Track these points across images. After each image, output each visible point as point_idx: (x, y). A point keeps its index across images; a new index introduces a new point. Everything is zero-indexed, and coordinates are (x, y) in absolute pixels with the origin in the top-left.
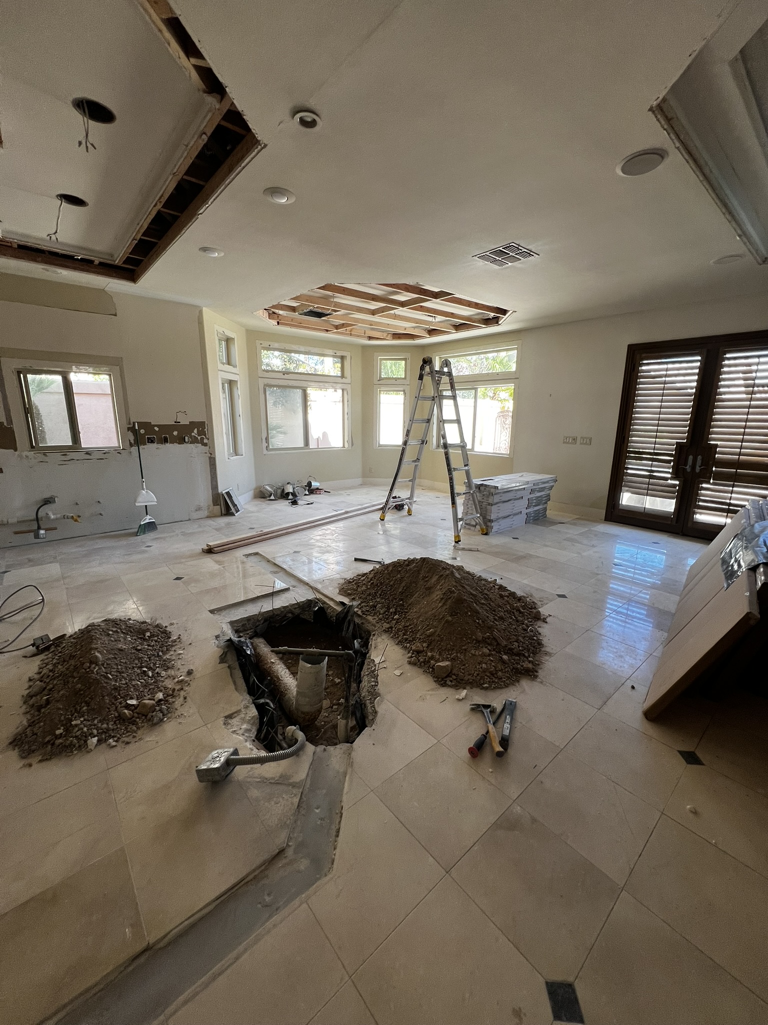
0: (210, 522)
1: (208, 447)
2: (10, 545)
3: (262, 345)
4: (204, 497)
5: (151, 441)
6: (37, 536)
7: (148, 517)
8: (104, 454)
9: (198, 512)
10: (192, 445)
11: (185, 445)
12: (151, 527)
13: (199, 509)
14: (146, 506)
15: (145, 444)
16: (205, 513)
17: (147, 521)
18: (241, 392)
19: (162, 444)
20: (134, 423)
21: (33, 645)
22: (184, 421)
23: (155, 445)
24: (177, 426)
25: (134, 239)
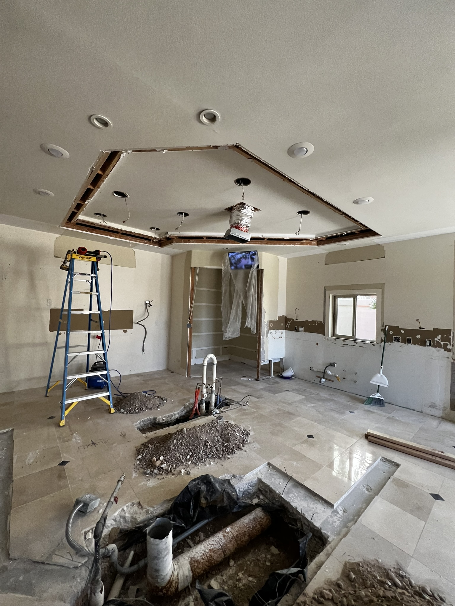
1: (452, 353)
5: (397, 340)
6: (321, 381)
7: (378, 394)
8: (364, 344)
9: (431, 409)
10: (434, 349)
12: (378, 402)
13: (433, 406)
16: (439, 413)
19: (405, 343)
20: (386, 326)
23: (399, 344)
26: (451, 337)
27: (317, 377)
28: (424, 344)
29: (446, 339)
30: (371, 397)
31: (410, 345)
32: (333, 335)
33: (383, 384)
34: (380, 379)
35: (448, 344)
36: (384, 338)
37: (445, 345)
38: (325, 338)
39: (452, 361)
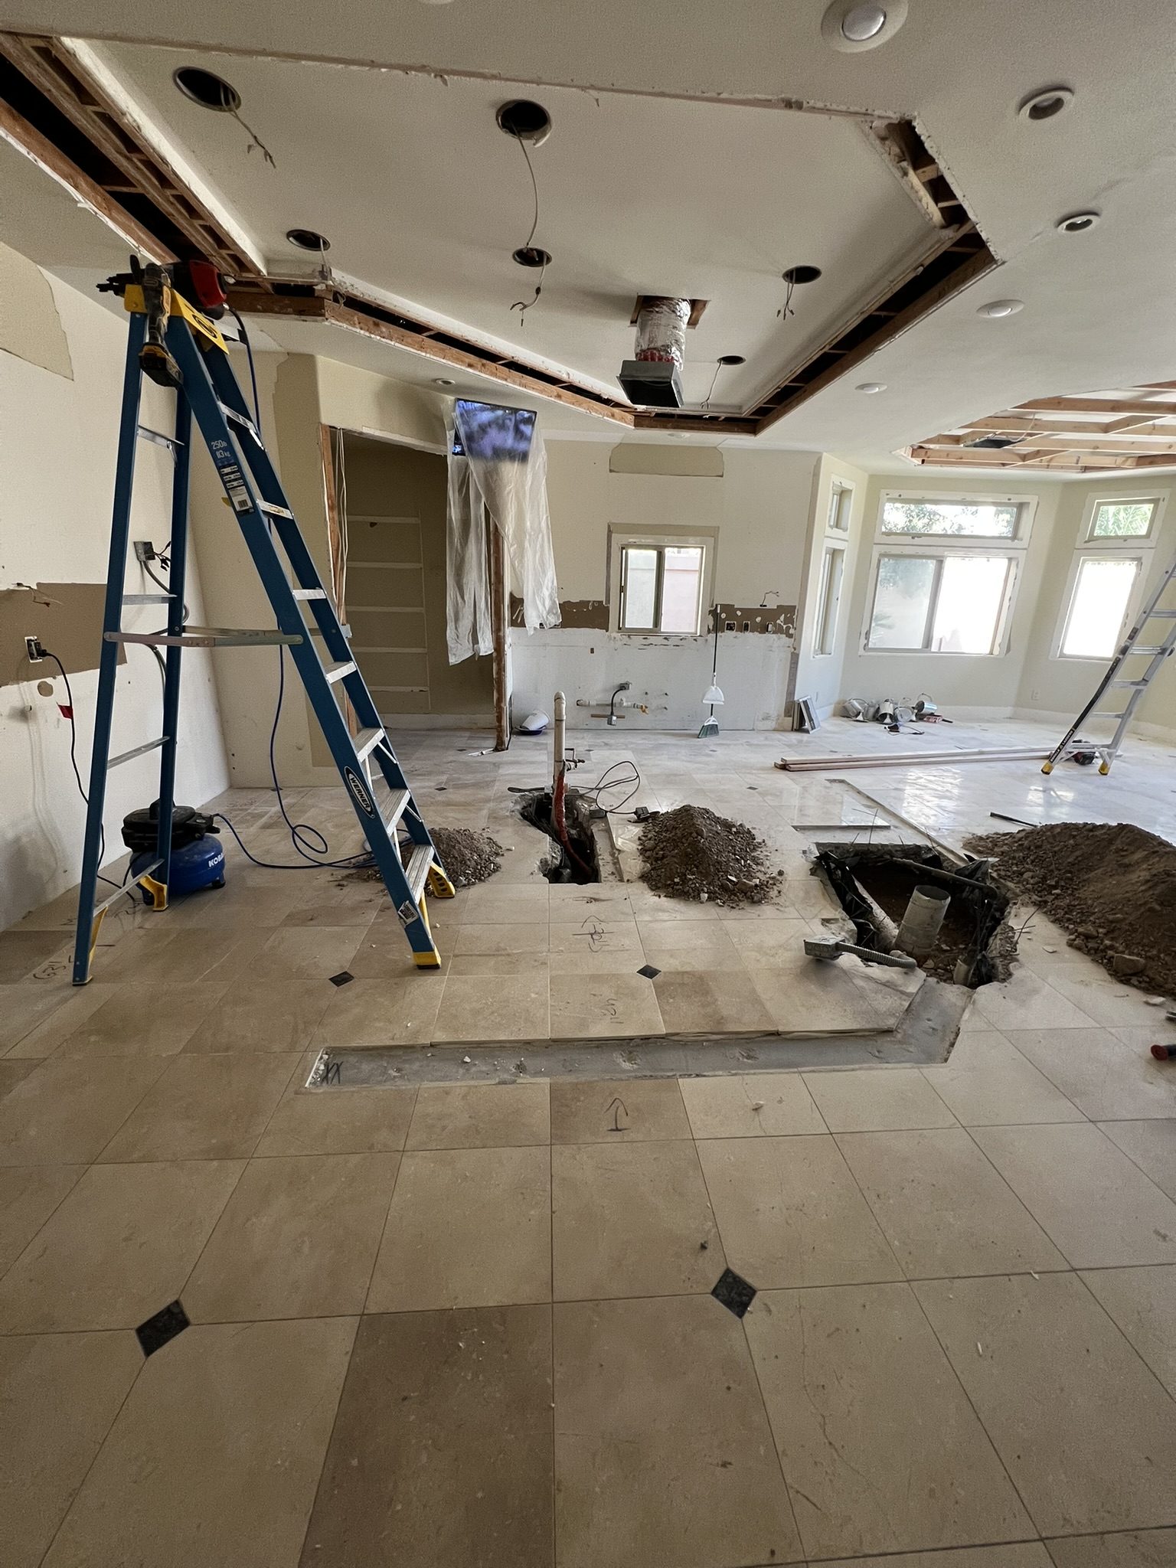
0: (778, 735)
1: (793, 639)
2: (586, 727)
3: (888, 496)
4: (775, 704)
5: (730, 628)
6: (610, 723)
7: (712, 718)
8: (679, 641)
9: (765, 722)
10: (774, 635)
11: (767, 634)
12: (712, 730)
13: (767, 718)
14: (712, 705)
15: (723, 631)
16: (772, 724)
17: (711, 723)
18: (846, 566)
19: (742, 632)
20: (717, 605)
21: (635, 813)
22: (772, 605)
23: (734, 633)
24: (763, 611)
25: (778, 388)
26: (795, 617)
27: (593, 716)
28: (764, 629)
29: (789, 620)
30: (706, 724)
31: (748, 634)
32: (619, 628)
33: (718, 701)
34: (715, 695)
35: (791, 626)
36: (713, 626)
37: (788, 628)
38: (609, 637)
39: (793, 650)
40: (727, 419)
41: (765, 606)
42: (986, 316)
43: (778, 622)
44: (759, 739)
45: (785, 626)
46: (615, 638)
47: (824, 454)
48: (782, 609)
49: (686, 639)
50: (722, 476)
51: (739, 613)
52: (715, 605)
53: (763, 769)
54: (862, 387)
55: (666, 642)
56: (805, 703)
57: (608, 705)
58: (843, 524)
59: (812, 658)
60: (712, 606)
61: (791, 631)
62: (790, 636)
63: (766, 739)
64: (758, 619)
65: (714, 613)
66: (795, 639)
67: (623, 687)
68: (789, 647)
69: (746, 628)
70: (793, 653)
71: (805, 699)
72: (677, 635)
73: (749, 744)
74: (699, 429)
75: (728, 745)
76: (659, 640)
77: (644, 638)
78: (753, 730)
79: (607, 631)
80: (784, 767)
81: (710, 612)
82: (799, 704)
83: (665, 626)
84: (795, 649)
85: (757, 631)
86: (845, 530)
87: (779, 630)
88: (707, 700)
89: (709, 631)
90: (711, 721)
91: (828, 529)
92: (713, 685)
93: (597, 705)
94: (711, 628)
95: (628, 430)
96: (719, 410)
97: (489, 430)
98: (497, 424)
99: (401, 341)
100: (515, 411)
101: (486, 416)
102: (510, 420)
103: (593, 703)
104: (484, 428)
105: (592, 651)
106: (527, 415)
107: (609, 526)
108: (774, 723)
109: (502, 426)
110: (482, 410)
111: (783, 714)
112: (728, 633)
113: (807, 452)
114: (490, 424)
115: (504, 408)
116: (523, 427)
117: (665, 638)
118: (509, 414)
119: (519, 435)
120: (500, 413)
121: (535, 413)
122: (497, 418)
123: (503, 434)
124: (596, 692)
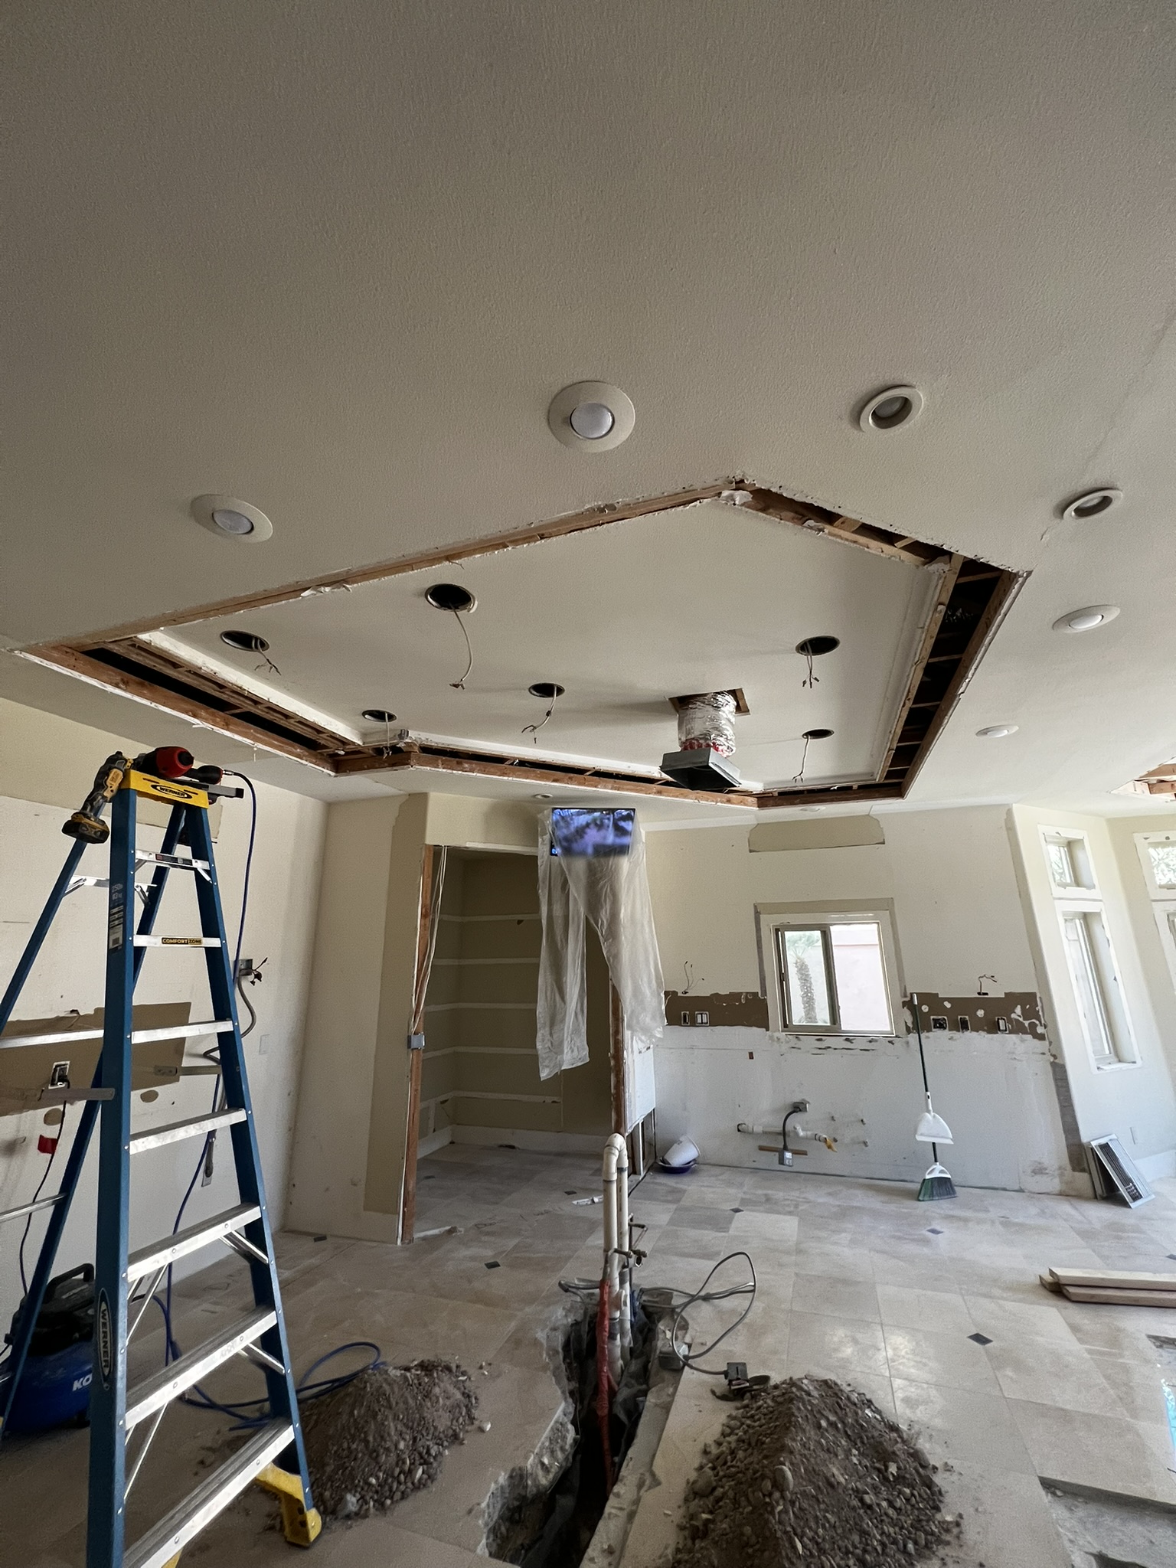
0: (1065, 1208)
2: (754, 1165)
3: (1148, 841)
4: (1051, 1149)
5: (940, 1025)
6: (782, 1161)
7: (938, 1167)
8: (871, 1041)
10: (1013, 1036)
11: (998, 1037)
12: (942, 1188)
13: (1039, 1171)
14: (934, 1144)
15: (929, 1031)
16: (1054, 1184)
17: (936, 1174)
19: (959, 1031)
20: (912, 995)
21: (726, 1374)
22: (996, 992)
23: (946, 1033)
24: (982, 1000)
25: (890, 750)
26: (1039, 1008)
27: (761, 1148)
28: (993, 1028)
29: (1031, 1013)
30: (928, 1177)
31: (968, 1034)
32: (785, 1026)
33: (942, 1137)
34: (934, 1128)
35: (1037, 1022)
36: (913, 1023)
37: (1033, 1026)
38: (771, 1038)
39: (1052, 1059)
40: (860, 787)
41: (987, 994)
42: (1069, 631)
43: (1013, 1016)
44: (1027, 1212)
45: (1026, 1023)
46: (779, 1039)
47: (1014, 805)
48: (1012, 999)
49: (876, 1041)
50: (884, 843)
51: (948, 1005)
52: (909, 995)
53: (1016, 1289)
54: (984, 732)
55: (848, 1045)
56: (1105, 1148)
57: (779, 1134)
58: (1085, 879)
59: (1096, 1072)
60: (905, 996)
61: (1040, 1030)
62: (1041, 1037)
63: (1042, 1213)
64: (980, 1013)
65: (908, 1004)
66: (1050, 1043)
67: (798, 1108)
68: (1043, 1054)
69: (964, 1026)
70: (1053, 1064)
71: (1103, 1141)
72: (862, 1035)
73: (1006, 1223)
74: (832, 801)
75: (966, 1220)
76: (838, 1042)
77: (818, 1040)
78: (1021, 1191)
79: (768, 1030)
80: (1057, 1289)
81: (904, 1004)
82: (1092, 1149)
83: (846, 1024)
84: (1055, 1057)
85: (984, 1030)
86: (1092, 887)
87: (1017, 1029)
88: (922, 1135)
89: (908, 1030)
90: (937, 1171)
91: (1058, 892)
92: (928, 1111)
93: (765, 1133)
94: (910, 1025)
95: (751, 812)
96: (845, 780)
97: (588, 830)
98: (596, 824)
99: (484, 772)
100: (613, 811)
101: (584, 819)
102: (609, 819)
103: (758, 1129)
104: (581, 831)
105: (751, 1056)
106: (625, 813)
107: (755, 907)
108: (1057, 1181)
109: (600, 826)
110: (579, 814)
111: (1069, 1167)
112: (938, 1034)
113: (986, 806)
114: (588, 825)
115: (601, 810)
116: (622, 824)
117: (847, 1040)
118: (607, 814)
119: (621, 831)
120: (597, 814)
121: (634, 810)
122: (594, 820)
123: (603, 832)
124: (763, 1115)
